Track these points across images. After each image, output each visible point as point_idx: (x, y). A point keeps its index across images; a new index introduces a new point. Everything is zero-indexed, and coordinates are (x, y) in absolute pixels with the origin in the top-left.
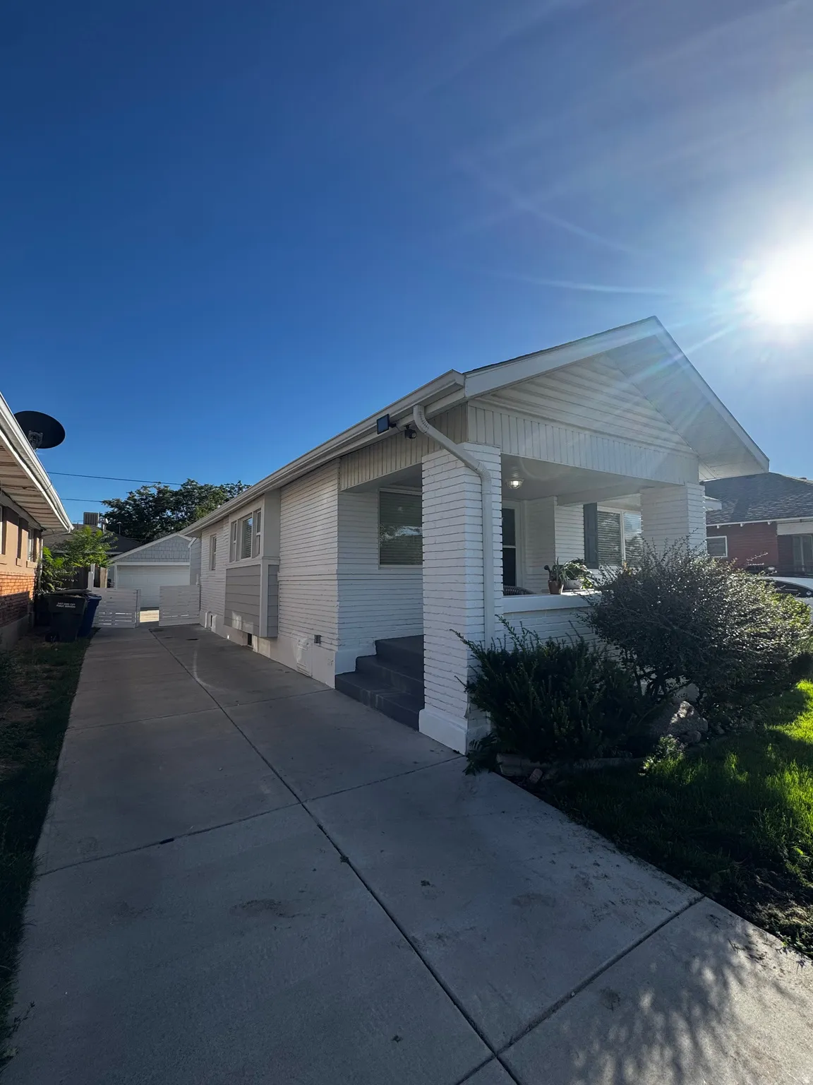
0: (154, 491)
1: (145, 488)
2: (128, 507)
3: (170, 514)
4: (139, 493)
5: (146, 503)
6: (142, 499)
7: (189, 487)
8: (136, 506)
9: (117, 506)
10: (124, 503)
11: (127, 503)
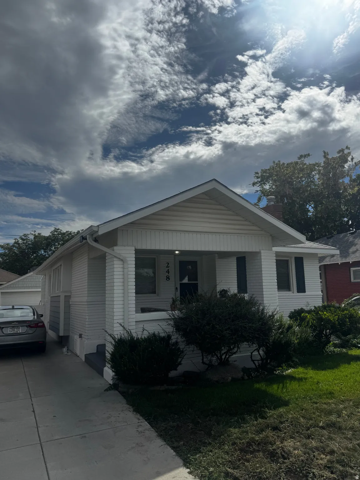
0: (32, 237)
1: (25, 235)
2: (14, 248)
3: (43, 252)
4: (22, 239)
5: (26, 246)
6: (24, 243)
7: (56, 233)
8: (19, 248)
9: (6, 249)
10: (12, 246)
11: (13, 246)
